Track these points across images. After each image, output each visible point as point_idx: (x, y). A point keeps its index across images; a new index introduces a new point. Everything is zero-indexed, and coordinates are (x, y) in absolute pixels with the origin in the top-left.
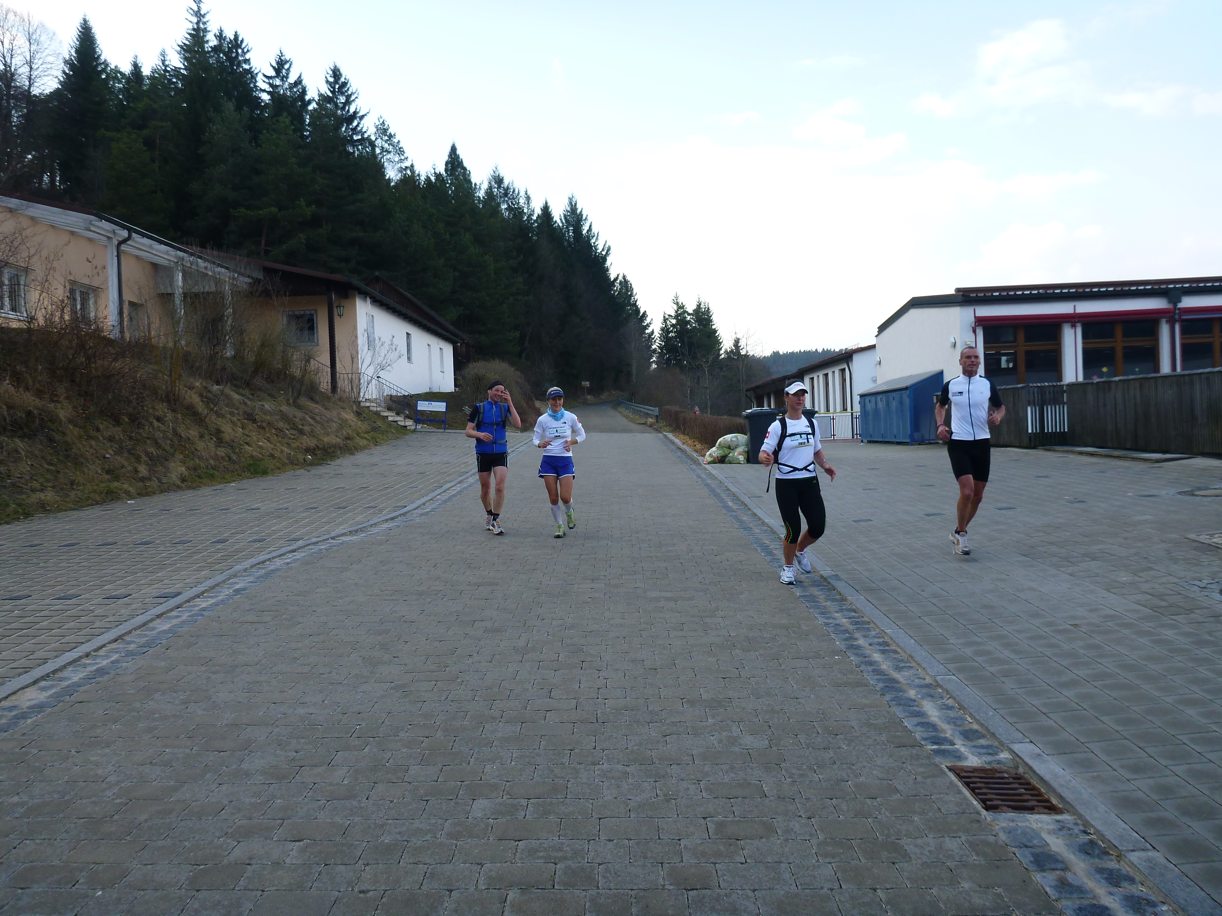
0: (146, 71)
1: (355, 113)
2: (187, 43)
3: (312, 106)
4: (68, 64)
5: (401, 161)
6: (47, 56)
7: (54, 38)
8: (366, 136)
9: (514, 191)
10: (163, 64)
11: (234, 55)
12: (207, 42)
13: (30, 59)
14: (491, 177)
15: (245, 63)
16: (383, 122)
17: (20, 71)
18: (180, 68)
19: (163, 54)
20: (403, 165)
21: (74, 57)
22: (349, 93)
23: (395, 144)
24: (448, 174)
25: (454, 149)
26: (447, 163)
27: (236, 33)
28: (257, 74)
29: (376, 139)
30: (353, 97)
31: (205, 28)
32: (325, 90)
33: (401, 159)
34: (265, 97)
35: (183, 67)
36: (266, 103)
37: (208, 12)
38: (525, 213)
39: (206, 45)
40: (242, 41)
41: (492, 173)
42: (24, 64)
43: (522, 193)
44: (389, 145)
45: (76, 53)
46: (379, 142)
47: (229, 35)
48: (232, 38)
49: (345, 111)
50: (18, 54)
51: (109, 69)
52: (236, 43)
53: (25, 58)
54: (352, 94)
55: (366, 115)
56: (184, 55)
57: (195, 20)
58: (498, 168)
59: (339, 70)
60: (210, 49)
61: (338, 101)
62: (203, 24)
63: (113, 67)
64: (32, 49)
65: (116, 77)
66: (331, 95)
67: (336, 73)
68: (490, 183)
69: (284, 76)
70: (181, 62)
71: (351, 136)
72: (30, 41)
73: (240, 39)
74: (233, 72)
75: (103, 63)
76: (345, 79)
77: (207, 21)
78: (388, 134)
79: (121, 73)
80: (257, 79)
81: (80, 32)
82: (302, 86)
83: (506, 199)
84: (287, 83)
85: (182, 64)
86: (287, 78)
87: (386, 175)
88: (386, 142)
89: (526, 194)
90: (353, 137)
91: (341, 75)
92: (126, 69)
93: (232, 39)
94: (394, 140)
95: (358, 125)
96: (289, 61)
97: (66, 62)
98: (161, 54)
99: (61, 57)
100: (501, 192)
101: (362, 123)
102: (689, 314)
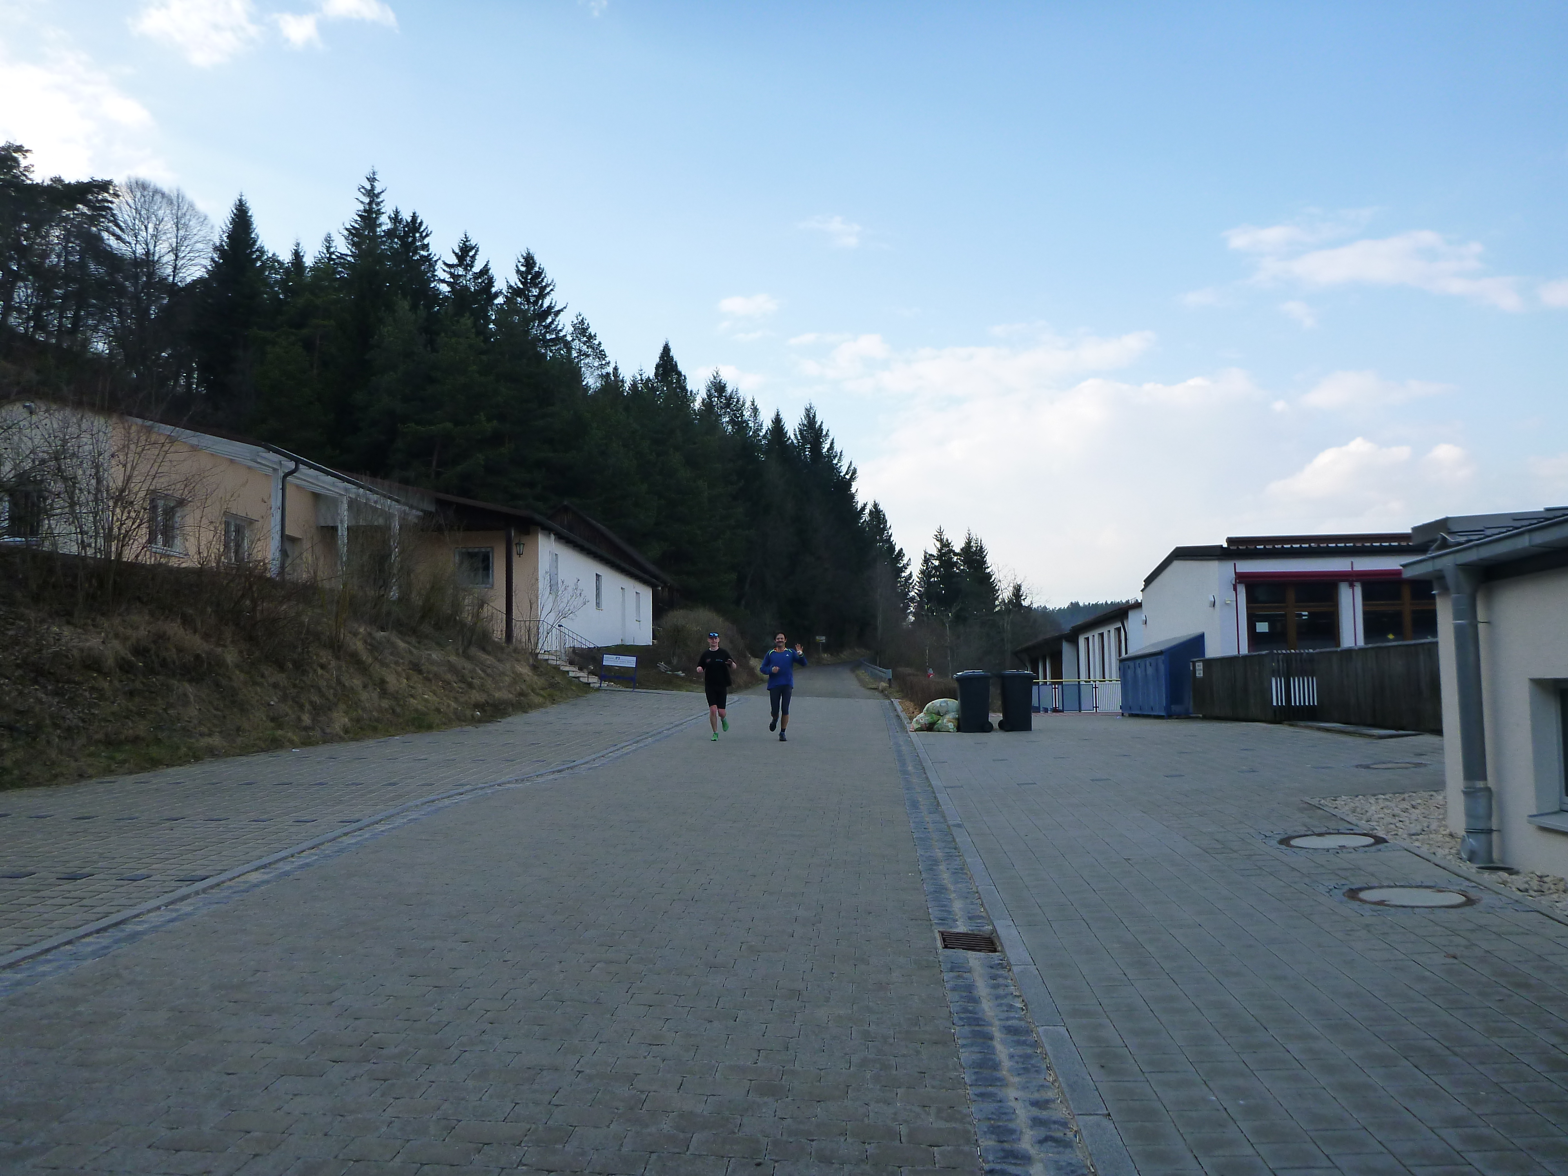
0: (309, 261)
1: (550, 308)
2: (357, 226)
3: (500, 300)
4: (218, 250)
5: (602, 366)
6: (196, 243)
7: (205, 222)
8: (561, 334)
9: (738, 401)
10: (327, 251)
11: (410, 239)
12: (380, 225)
13: (177, 246)
14: (710, 384)
15: (423, 249)
16: (582, 321)
17: (165, 259)
18: (347, 255)
19: (328, 240)
20: (604, 371)
21: (226, 242)
22: (544, 284)
23: (596, 346)
24: (658, 379)
25: (666, 350)
26: (658, 367)
27: (414, 214)
28: (436, 261)
29: (573, 340)
30: (548, 289)
31: (379, 210)
32: (515, 281)
33: (602, 364)
34: (444, 288)
35: (350, 254)
36: (445, 295)
37: (383, 192)
38: (751, 428)
39: (378, 230)
40: (421, 223)
41: (712, 379)
42: (169, 252)
43: (748, 404)
44: (588, 347)
45: (227, 239)
46: (576, 344)
47: (406, 216)
48: (409, 219)
49: (537, 305)
50: (165, 240)
51: (266, 257)
52: (414, 225)
53: (171, 245)
54: (547, 285)
55: (562, 310)
56: (352, 240)
57: (367, 200)
58: (719, 373)
59: (532, 258)
60: (383, 234)
61: (530, 294)
62: (376, 205)
63: (270, 255)
64: (179, 235)
65: (273, 267)
66: (521, 286)
67: (529, 261)
68: (709, 390)
69: (468, 265)
70: (348, 248)
71: (544, 335)
72: (177, 226)
73: (419, 221)
74: (409, 260)
75: (257, 250)
76: (539, 268)
77: (382, 202)
78: (587, 334)
79: (278, 262)
80: (436, 268)
81: (235, 215)
82: (488, 276)
83: (728, 410)
84: (471, 273)
85: (349, 251)
86: (472, 267)
87: (583, 381)
88: (584, 344)
89: (753, 405)
90: (545, 336)
91: (534, 263)
92: (286, 257)
93: (409, 221)
94: (594, 342)
95: (552, 323)
96: (475, 247)
97: (216, 249)
98: (326, 240)
99: (212, 243)
100: (721, 402)
101: (557, 319)
102: (956, 554)
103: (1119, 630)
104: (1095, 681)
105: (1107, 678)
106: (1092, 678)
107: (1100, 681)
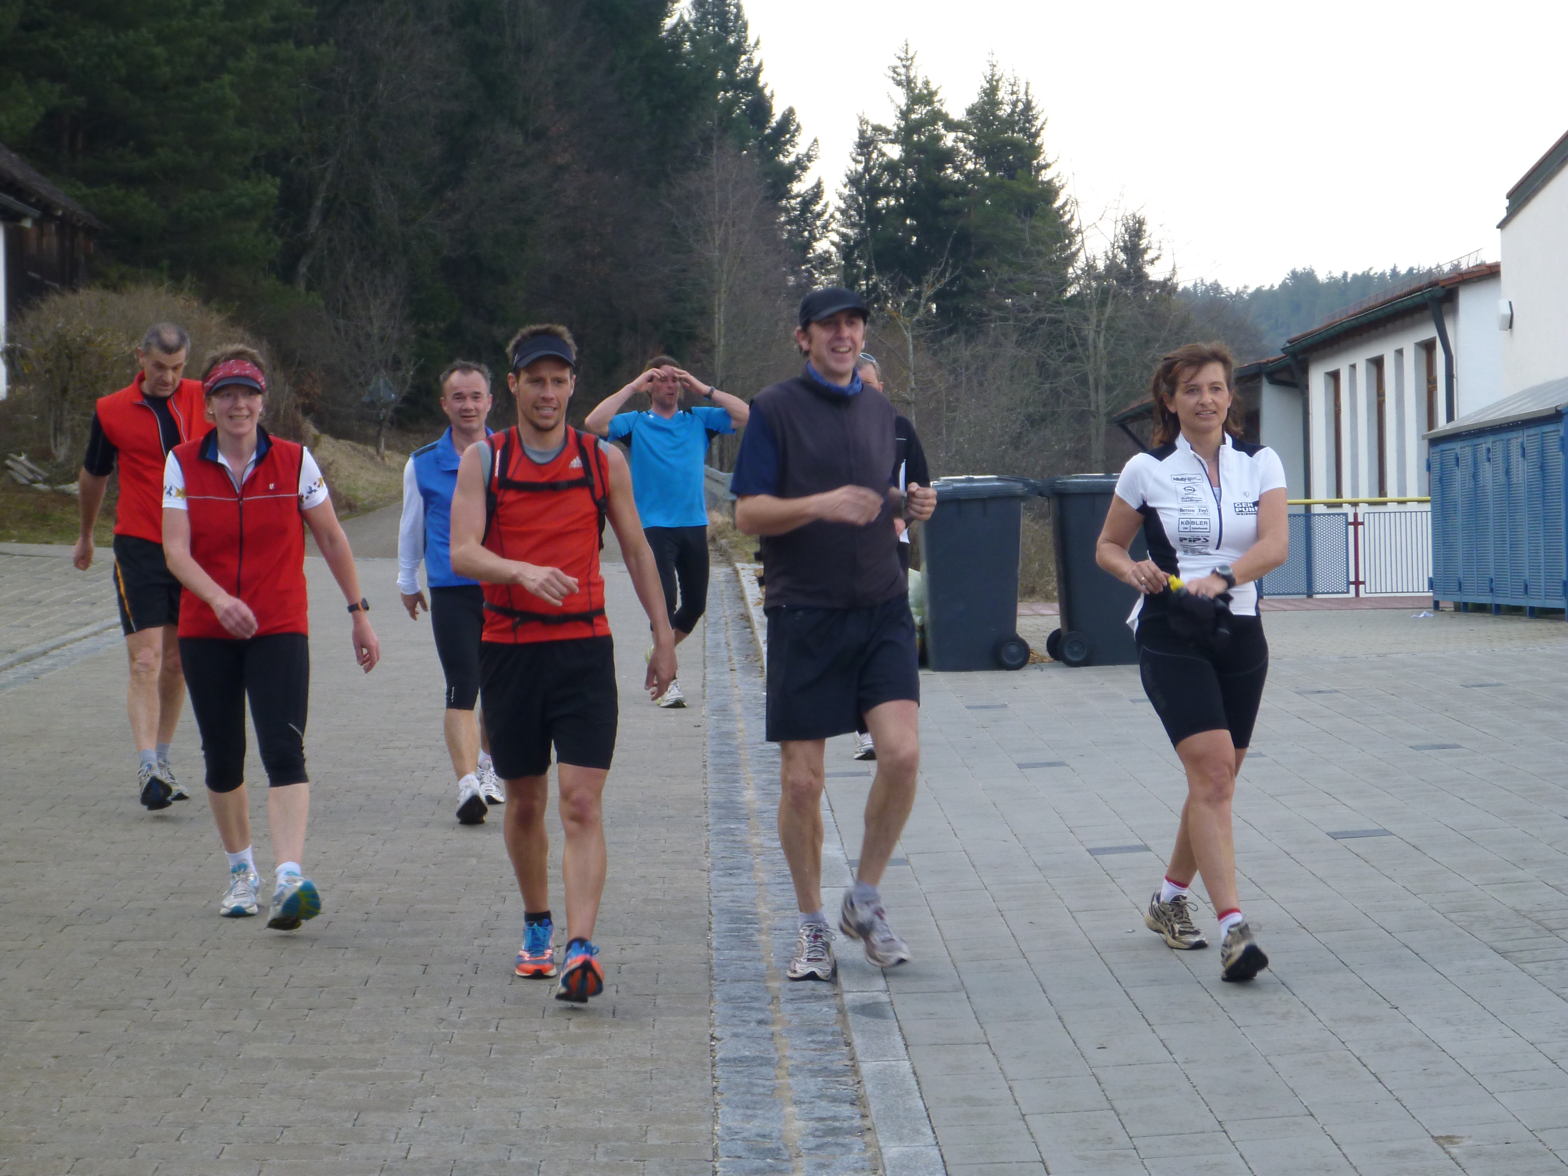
102: (951, 126)
103: (1428, 347)
104: (1355, 504)
105: (1392, 491)
106: (1347, 495)
107: (1371, 504)
